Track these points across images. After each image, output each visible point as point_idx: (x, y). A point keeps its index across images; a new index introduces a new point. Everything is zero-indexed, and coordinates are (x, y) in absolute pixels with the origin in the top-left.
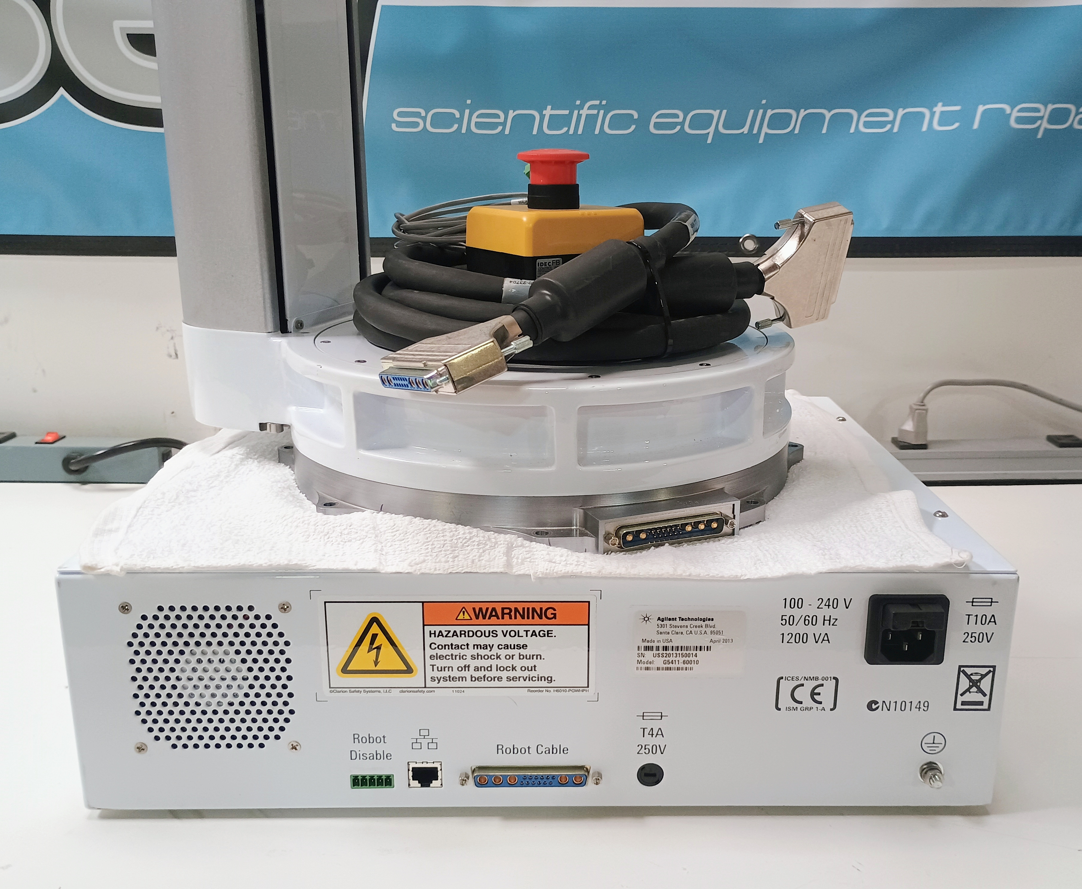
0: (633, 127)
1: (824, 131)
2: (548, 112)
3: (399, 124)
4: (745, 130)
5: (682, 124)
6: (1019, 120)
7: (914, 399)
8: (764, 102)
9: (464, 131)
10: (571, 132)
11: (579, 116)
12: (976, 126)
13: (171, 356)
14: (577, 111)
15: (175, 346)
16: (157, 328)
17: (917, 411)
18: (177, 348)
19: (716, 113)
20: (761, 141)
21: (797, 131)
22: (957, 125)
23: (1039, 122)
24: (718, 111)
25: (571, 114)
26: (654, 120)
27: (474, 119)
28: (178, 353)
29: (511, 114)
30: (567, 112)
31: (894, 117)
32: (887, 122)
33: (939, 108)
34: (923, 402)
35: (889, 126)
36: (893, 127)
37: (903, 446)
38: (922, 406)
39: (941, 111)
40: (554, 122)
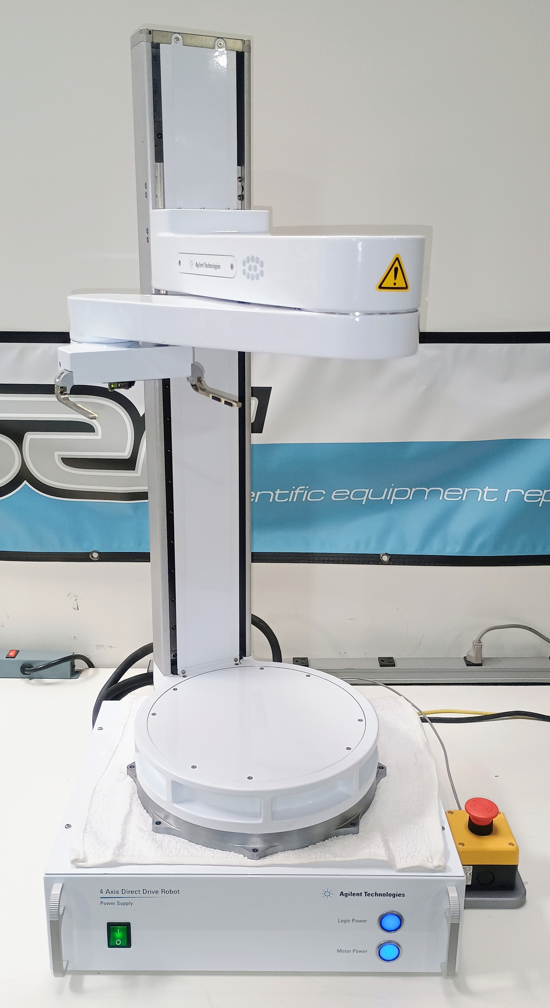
0: (323, 498)
1: (426, 499)
2: (278, 492)
4: (383, 498)
5: (349, 496)
6: (528, 498)
7: (475, 638)
8: (393, 485)
10: (290, 500)
11: (294, 494)
12: (506, 501)
13: (75, 609)
14: (293, 491)
16: (68, 595)
17: (476, 646)
18: (78, 605)
19: (367, 491)
20: (391, 503)
21: (411, 498)
22: (496, 499)
23: (540, 499)
24: (368, 490)
25: (290, 493)
26: (334, 494)
28: (79, 607)
29: (258, 493)
30: (288, 492)
31: (462, 493)
32: (459, 495)
33: (487, 489)
34: (480, 641)
35: (460, 497)
36: (462, 498)
37: (469, 664)
38: (480, 643)
39: (488, 491)
40: (281, 496)
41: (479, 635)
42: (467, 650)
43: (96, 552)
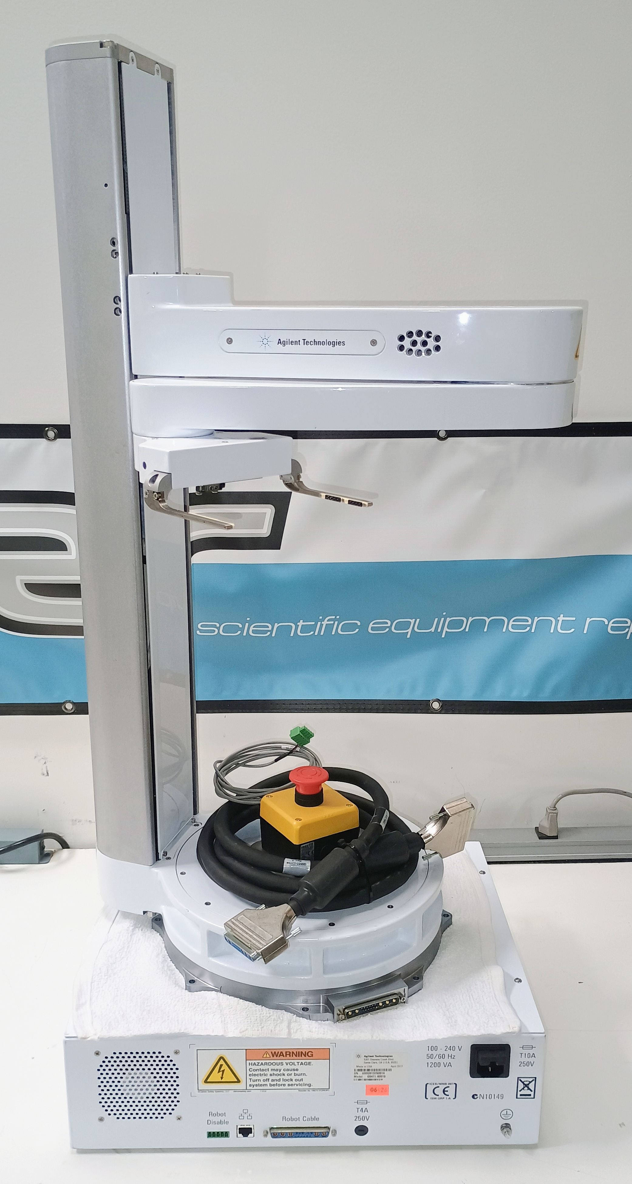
0: (357, 630)
1: (485, 630)
2: (301, 623)
3: (201, 631)
4: (433, 630)
5: (390, 627)
6: (613, 628)
7: (549, 803)
8: (444, 614)
9: (245, 634)
10: (316, 634)
11: (322, 625)
12: (585, 632)
13: (44, 775)
14: (320, 623)
15: (47, 768)
16: (35, 757)
17: (550, 814)
18: (48, 769)
19: (413, 621)
20: (443, 636)
21: (467, 630)
22: (573, 630)
23: (627, 630)
24: (414, 620)
25: (316, 624)
26: (371, 625)
27: (252, 628)
28: (49, 772)
29: (276, 625)
30: (313, 623)
31: (532, 622)
32: (527, 626)
33: (561, 618)
34: (555, 807)
35: (528, 628)
36: (531, 629)
37: (542, 836)
38: (555, 810)
39: (563, 620)
40: (304, 629)
41: (554, 800)
42: (540, 820)
43: (69, 702)
